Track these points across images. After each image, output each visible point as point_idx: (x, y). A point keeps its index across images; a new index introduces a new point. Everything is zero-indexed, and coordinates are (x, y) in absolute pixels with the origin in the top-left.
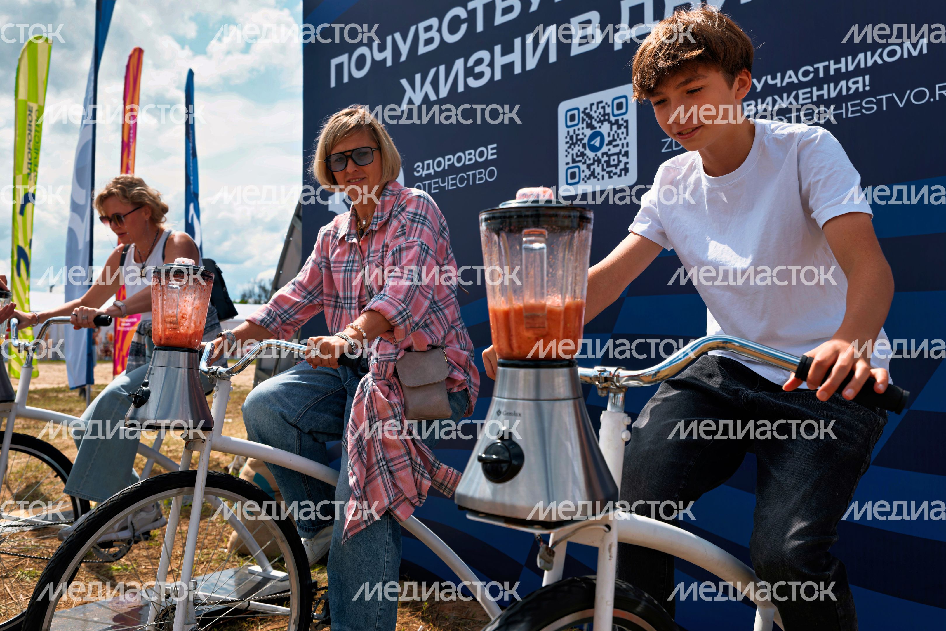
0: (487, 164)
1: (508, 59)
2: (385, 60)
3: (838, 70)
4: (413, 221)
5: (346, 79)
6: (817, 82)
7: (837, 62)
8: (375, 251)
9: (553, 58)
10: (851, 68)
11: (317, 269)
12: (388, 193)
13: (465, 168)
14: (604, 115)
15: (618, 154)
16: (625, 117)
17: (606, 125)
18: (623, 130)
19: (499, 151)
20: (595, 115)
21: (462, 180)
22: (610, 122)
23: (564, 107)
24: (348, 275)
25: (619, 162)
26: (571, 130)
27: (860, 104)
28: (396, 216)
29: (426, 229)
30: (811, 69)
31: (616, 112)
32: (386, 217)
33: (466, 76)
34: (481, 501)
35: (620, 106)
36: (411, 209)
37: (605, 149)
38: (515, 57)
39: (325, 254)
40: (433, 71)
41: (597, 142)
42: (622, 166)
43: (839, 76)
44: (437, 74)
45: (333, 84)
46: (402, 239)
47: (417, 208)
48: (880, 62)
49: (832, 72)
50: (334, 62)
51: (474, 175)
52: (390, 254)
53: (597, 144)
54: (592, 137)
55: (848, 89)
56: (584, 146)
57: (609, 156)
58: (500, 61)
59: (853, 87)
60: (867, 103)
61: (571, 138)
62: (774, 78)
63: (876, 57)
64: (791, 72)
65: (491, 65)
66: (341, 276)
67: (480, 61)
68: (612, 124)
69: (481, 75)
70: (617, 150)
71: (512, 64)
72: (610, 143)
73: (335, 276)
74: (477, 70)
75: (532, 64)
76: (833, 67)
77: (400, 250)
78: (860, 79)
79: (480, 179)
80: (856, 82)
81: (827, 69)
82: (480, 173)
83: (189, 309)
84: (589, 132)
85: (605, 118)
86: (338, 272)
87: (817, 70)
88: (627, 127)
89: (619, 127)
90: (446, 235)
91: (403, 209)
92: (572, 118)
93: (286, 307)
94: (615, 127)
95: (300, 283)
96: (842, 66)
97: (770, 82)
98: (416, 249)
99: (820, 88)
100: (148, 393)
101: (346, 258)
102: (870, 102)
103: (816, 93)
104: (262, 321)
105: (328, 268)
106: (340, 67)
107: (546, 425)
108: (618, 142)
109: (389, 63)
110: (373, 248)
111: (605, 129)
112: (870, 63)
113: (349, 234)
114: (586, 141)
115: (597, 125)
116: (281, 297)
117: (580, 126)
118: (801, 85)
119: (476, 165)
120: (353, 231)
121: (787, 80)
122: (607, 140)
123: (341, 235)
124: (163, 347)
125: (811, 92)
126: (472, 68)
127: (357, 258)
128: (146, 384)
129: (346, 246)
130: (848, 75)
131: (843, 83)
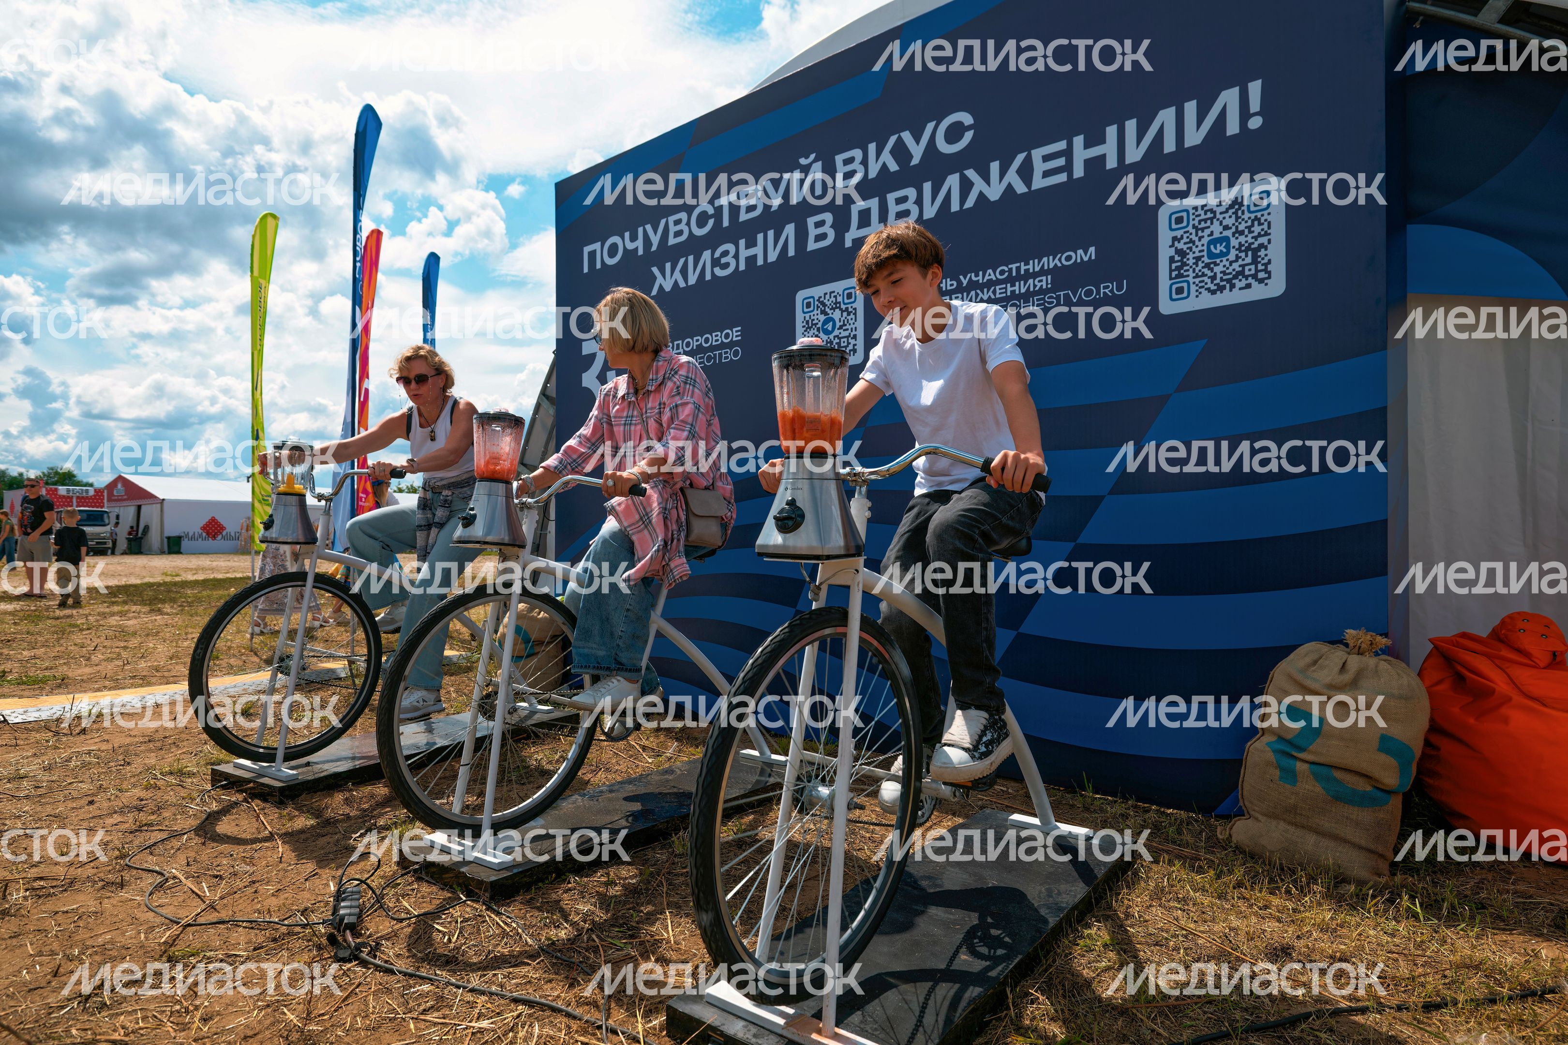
0: (732, 344)
1: (751, 252)
2: (637, 248)
3: (1027, 271)
4: (686, 383)
5: (598, 266)
6: (1011, 280)
7: (1027, 264)
8: (652, 408)
9: (791, 252)
10: (1037, 269)
11: (599, 424)
12: (661, 359)
13: (712, 348)
14: (836, 303)
15: (847, 337)
16: (854, 305)
17: (838, 311)
18: (852, 316)
19: (743, 333)
20: (828, 303)
21: (709, 360)
22: (841, 309)
23: (801, 295)
24: (627, 428)
25: (849, 343)
26: (807, 316)
27: (1043, 299)
28: (669, 378)
29: (696, 390)
30: (1006, 269)
31: (846, 301)
32: (660, 379)
33: (713, 266)
34: (775, 546)
35: (849, 296)
36: (683, 372)
37: (836, 332)
38: (758, 250)
39: (606, 411)
40: (682, 261)
41: (829, 327)
42: (851, 347)
43: (1028, 275)
44: (686, 263)
45: (586, 270)
46: (677, 398)
47: (688, 372)
48: (1059, 265)
49: (1022, 272)
50: (587, 249)
51: (720, 354)
52: (667, 409)
53: (830, 328)
54: (826, 322)
55: (1035, 286)
56: (818, 330)
57: (840, 338)
58: (744, 253)
59: (1039, 285)
60: (1049, 298)
61: (807, 322)
62: (977, 275)
63: (1056, 261)
64: (990, 271)
65: (736, 256)
66: (622, 428)
67: (725, 253)
68: (842, 311)
69: (727, 265)
70: (846, 333)
71: (755, 257)
72: (841, 327)
73: (615, 429)
74: (723, 260)
75: (773, 257)
76: (1023, 268)
77: (677, 406)
78: (1044, 278)
79: (726, 358)
80: (1040, 281)
81: (1018, 269)
82: (726, 353)
83: (507, 449)
84: (822, 318)
85: (836, 306)
86: (619, 425)
87: (1010, 270)
88: (855, 314)
89: (849, 314)
90: (711, 395)
91: (676, 373)
92: (808, 305)
93: (575, 456)
94: (845, 314)
95: (585, 436)
96: (1030, 267)
97: (974, 279)
98: (690, 406)
99: (1013, 285)
100: (475, 516)
101: (625, 414)
102: (1051, 297)
103: (1009, 289)
104: (556, 467)
105: (610, 423)
106: (592, 254)
107: (818, 495)
108: (848, 327)
109: (640, 252)
110: (650, 405)
111: (837, 315)
112: (1051, 266)
113: (628, 394)
114: (820, 325)
115: (830, 312)
116: (570, 447)
117: (815, 312)
118: (999, 282)
119: (722, 346)
120: (632, 391)
121: (987, 277)
122: (838, 325)
123: (621, 393)
124: (483, 479)
125: (1006, 288)
126: (719, 259)
127: (635, 413)
128: (472, 509)
129: (626, 403)
130: (1035, 275)
131: (1031, 281)
